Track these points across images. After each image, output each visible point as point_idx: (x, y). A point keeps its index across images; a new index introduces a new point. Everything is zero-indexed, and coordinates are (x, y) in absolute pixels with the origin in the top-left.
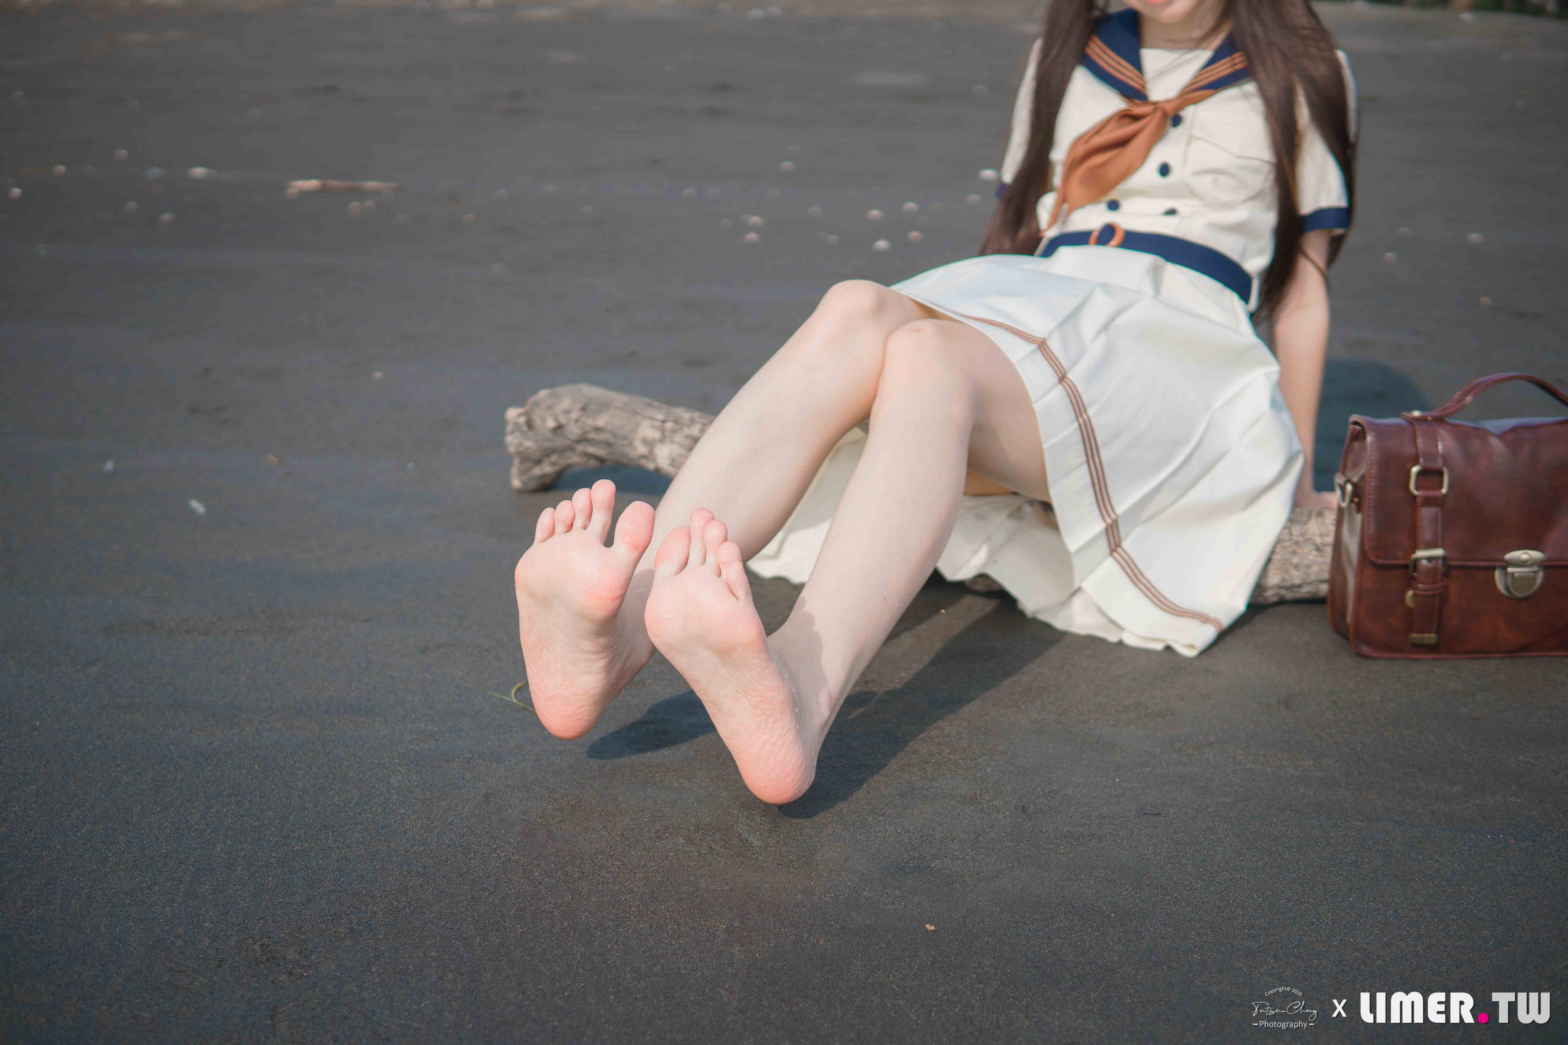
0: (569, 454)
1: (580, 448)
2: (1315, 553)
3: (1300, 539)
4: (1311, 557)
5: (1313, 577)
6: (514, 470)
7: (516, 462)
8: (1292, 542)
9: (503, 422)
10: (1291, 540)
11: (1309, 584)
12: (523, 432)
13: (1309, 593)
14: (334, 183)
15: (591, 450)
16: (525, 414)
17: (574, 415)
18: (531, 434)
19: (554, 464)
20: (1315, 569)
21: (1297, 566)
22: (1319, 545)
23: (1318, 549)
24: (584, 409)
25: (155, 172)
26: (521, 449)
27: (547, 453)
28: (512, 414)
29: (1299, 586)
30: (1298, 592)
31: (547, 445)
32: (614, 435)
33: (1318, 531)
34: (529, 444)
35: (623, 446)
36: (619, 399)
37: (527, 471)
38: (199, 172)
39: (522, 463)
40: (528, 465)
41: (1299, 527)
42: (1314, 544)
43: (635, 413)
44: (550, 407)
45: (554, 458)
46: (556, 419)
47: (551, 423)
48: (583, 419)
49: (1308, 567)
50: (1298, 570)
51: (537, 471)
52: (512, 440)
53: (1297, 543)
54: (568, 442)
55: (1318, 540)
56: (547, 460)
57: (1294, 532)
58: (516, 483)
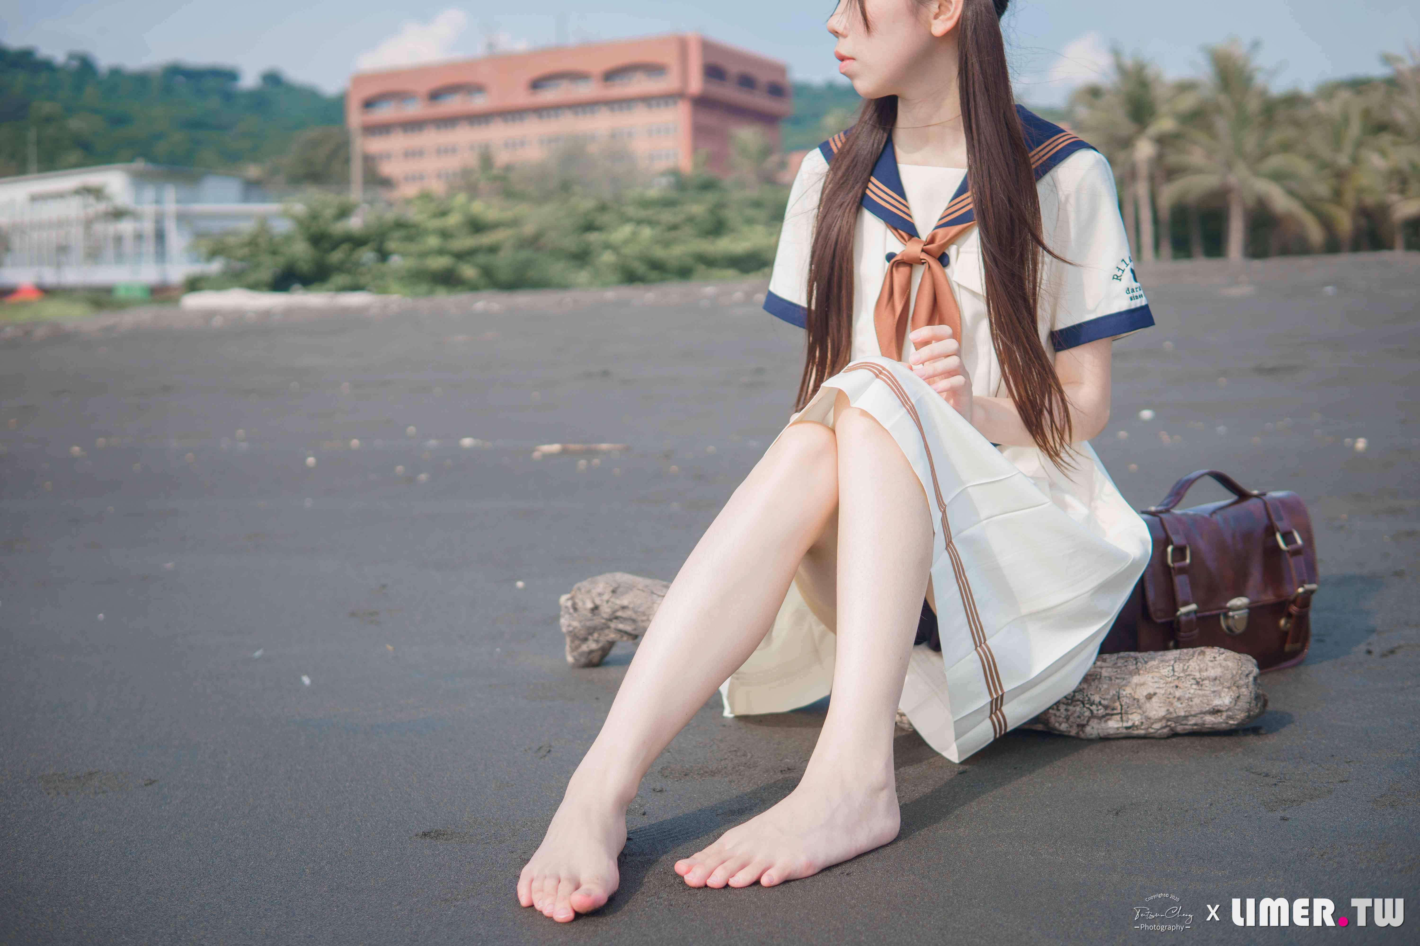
0: (607, 631)
1: (613, 625)
2: (1194, 687)
3: (1182, 675)
4: (1192, 691)
5: (1195, 710)
6: (568, 648)
7: (568, 640)
8: (1174, 678)
9: (558, 607)
10: (1173, 675)
11: (1195, 716)
12: (570, 614)
13: (1195, 724)
14: (573, 447)
15: (621, 626)
16: (572, 598)
17: (606, 597)
18: (575, 615)
19: (597, 641)
20: (1196, 701)
21: (1179, 699)
22: (1199, 680)
23: (1198, 683)
24: (614, 591)
25: (433, 443)
26: (571, 629)
27: (591, 631)
28: (564, 600)
29: (1186, 717)
30: (1186, 725)
31: (589, 624)
32: (636, 612)
33: (1197, 668)
34: (575, 624)
35: (643, 621)
36: (641, 581)
37: (577, 647)
38: (467, 442)
39: (572, 641)
40: (577, 642)
41: (1181, 665)
42: (1194, 679)
43: (653, 593)
44: (589, 592)
45: (596, 635)
46: (593, 602)
47: (589, 605)
48: (613, 600)
49: (1190, 699)
50: (1181, 704)
51: (585, 648)
52: (565, 622)
53: (1179, 678)
54: (603, 621)
55: (1198, 675)
56: (590, 638)
57: (1176, 670)
58: (570, 659)
